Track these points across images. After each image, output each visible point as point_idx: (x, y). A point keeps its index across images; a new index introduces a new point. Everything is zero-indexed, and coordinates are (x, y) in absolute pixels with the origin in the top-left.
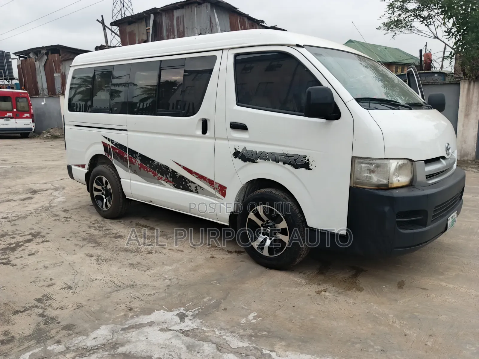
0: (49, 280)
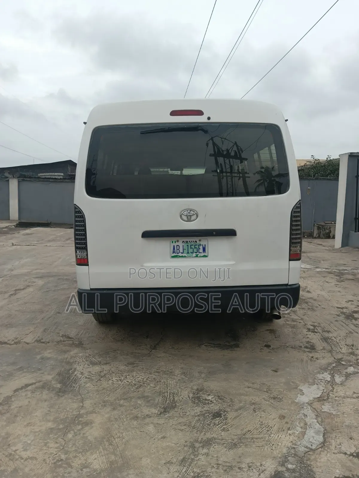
0: (338, 287)
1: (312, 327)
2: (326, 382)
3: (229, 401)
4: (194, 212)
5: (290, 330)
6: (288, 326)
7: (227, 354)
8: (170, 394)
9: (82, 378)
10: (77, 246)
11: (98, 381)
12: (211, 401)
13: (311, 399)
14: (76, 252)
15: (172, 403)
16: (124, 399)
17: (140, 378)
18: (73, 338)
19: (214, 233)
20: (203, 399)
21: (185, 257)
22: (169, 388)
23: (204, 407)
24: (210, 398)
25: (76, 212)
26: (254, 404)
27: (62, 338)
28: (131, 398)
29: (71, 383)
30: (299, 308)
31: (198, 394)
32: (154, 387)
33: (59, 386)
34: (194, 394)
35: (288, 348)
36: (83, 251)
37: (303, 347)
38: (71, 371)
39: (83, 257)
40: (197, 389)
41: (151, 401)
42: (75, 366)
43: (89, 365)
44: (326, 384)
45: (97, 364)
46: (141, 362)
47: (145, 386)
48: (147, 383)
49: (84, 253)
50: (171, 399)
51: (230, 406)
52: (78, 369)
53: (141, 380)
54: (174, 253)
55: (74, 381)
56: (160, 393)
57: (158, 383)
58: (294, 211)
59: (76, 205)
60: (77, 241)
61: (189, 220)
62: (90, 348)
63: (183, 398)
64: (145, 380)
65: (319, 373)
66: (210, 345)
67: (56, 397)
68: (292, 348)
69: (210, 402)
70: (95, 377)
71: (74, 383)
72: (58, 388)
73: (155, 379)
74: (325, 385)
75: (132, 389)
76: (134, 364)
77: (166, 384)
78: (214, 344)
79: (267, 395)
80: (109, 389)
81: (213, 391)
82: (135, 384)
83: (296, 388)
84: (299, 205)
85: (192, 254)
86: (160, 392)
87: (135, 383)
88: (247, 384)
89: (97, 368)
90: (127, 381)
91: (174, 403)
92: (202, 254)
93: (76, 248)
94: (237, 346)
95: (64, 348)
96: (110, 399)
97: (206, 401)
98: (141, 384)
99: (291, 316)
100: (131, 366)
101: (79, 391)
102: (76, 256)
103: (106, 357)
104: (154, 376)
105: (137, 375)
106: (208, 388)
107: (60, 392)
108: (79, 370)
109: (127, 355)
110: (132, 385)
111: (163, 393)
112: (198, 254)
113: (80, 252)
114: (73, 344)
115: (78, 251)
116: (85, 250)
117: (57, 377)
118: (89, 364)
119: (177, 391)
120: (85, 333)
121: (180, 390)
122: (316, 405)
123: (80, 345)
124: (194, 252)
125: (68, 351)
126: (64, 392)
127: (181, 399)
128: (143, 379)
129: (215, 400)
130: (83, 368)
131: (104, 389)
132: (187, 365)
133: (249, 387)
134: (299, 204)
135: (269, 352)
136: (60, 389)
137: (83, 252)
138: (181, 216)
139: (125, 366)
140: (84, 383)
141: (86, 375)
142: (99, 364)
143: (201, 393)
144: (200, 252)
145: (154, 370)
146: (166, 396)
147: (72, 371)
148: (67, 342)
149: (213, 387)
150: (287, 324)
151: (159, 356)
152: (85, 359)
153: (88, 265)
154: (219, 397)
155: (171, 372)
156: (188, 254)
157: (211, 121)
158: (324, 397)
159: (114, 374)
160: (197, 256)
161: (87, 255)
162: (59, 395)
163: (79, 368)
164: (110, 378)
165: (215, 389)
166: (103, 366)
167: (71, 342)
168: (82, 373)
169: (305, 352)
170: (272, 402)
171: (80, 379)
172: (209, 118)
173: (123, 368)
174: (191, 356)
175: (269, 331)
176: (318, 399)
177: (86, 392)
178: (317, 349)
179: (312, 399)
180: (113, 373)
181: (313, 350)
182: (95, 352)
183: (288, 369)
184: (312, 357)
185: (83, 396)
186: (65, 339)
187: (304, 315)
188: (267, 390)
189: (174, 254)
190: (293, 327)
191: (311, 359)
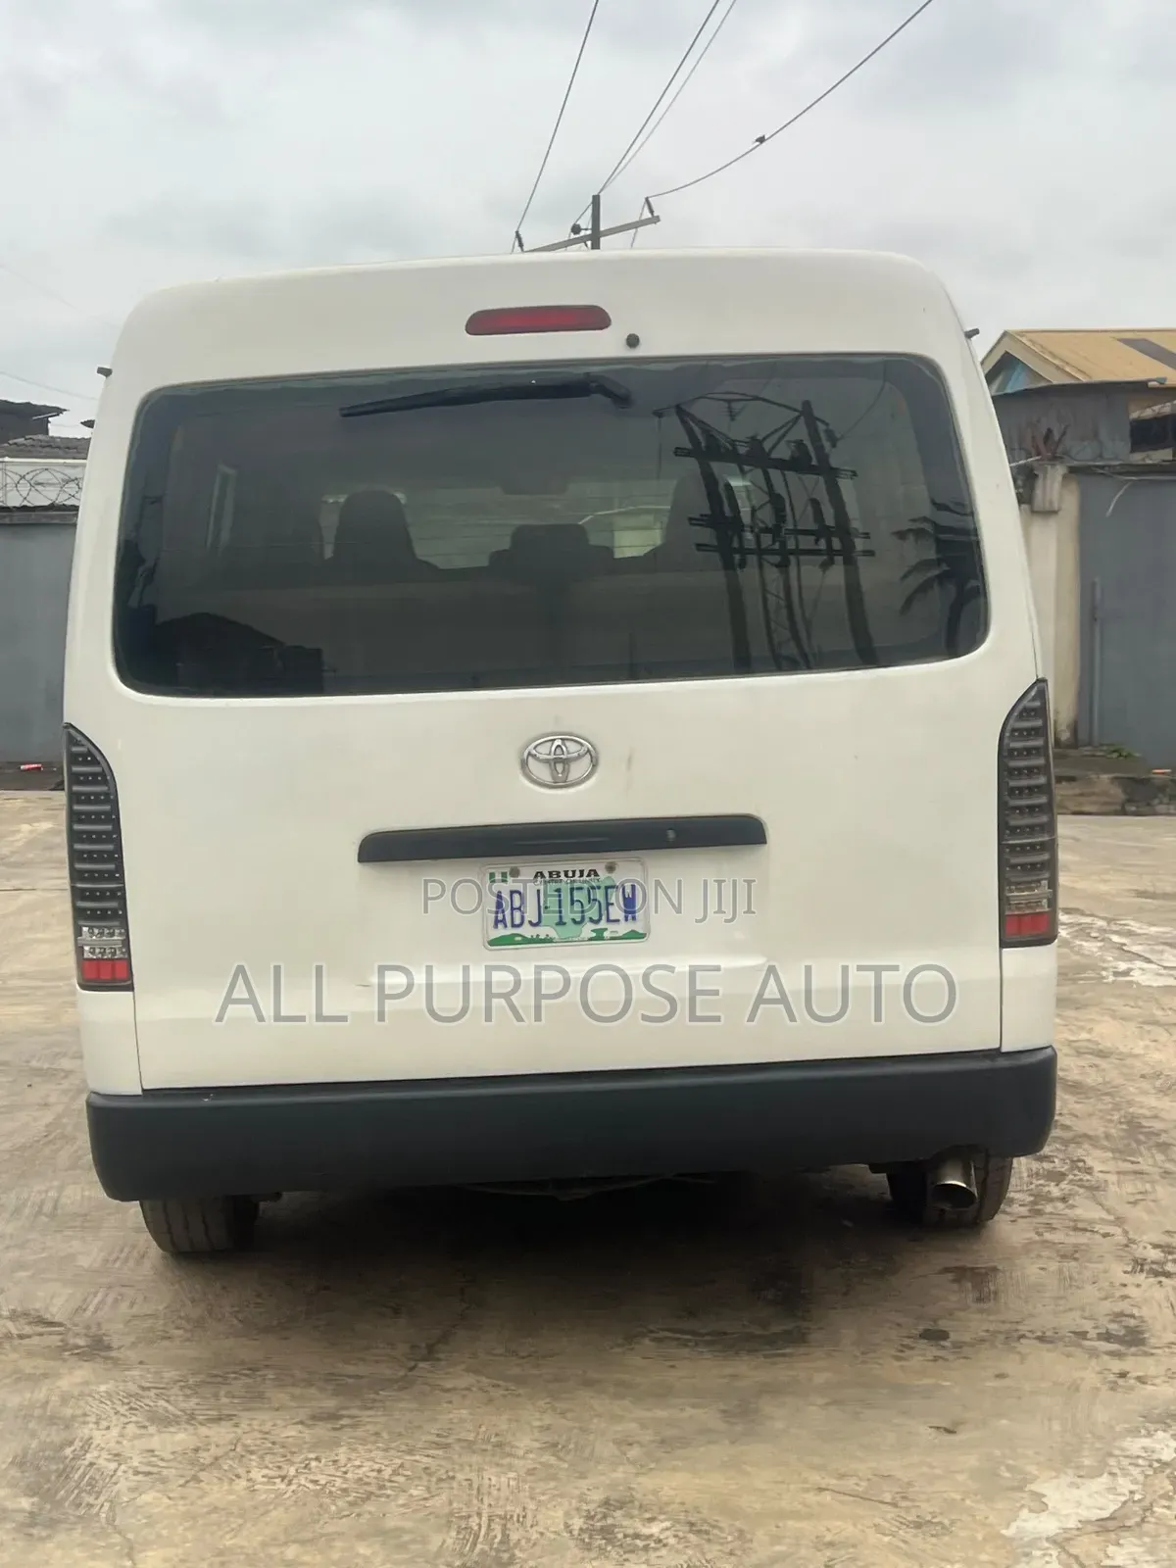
1: (1154, 1254)
2: (1150, 1466)
3: (730, 1538)
4: (582, 744)
5: (1053, 1266)
6: (1046, 1253)
7: (749, 1371)
8: (490, 1520)
9: (119, 1473)
10: (81, 904)
11: (187, 1482)
12: (660, 1541)
13: (1072, 1524)
14: (78, 932)
15: (498, 1551)
16: (303, 1542)
17: (364, 1469)
18: (60, 1324)
19: (671, 835)
20: (625, 1536)
21: (548, 940)
22: (486, 1501)
23: (626, 1560)
24: (654, 1529)
25: (74, 759)
26: (831, 1544)
27: (10, 1325)
28: (330, 1538)
29: (76, 1492)
30: (1118, 1173)
31: (605, 1517)
32: (425, 1499)
33: (25, 1503)
34: (592, 1518)
35: (1022, 1341)
36: (109, 928)
37: (1093, 1334)
38: (68, 1451)
39: (108, 951)
40: (606, 1503)
41: (413, 1547)
42: (85, 1431)
43: (145, 1427)
44: (1151, 1472)
45: (178, 1423)
46: (371, 1408)
47: (388, 1496)
48: (396, 1484)
49: (112, 935)
50: (495, 1537)
51: (731, 1553)
52: (98, 1442)
53: (368, 1477)
54: (500, 926)
55: (88, 1484)
56: (448, 1520)
57: (443, 1485)
58: (1014, 730)
59: (71, 725)
60: (79, 885)
61: (560, 783)
62: (141, 1363)
63: (542, 1534)
64: (387, 1473)
65: (1134, 1432)
66: (678, 1339)
67: (20, 1544)
68: (1042, 1339)
69: (653, 1545)
70: (173, 1471)
71: (89, 1493)
72: (22, 1511)
73: (428, 1471)
74: (1147, 1476)
75: (333, 1508)
76: (341, 1417)
77: (475, 1486)
78: (693, 1333)
79: (889, 1516)
80: (235, 1510)
81: (669, 1509)
82: (345, 1490)
83: (1020, 1489)
84: (1037, 704)
85: (576, 928)
86: (451, 1514)
87: (344, 1486)
88: (816, 1478)
89: (182, 1438)
90: (312, 1481)
91: (505, 1551)
92: (623, 928)
93: (79, 914)
94: (798, 1338)
95: (28, 1366)
96: (245, 1544)
97: (638, 1542)
98: (369, 1489)
99: (1073, 1207)
100: (329, 1426)
101: (111, 1521)
102: (79, 950)
103: (216, 1396)
104: (425, 1460)
105: (353, 1455)
106: (651, 1497)
107: (33, 1525)
108: (103, 1445)
109: (310, 1384)
110: (330, 1492)
111: (461, 1518)
112: (603, 924)
113: (96, 931)
114: (65, 1347)
115: (85, 929)
116: (116, 923)
117: (14, 1472)
118: (147, 1424)
119: (518, 1510)
120: (116, 1301)
121: (532, 1506)
122: (1085, 1546)
123: (97, 1348)
124: (587, 919)
125: (45, 1376)
126: (52, 1524)
127: (535, 1536)
128: (379, 1471)
129: (675, 1536)
130: (120, 1439)
131: (215, 1509)
132: (569, 1415)
133: (821, 1490)
134: (1034, 699)
135: (936, 1359)
136: (32, 1514)
137: (106, 931)
138: (524, 764)
139: (300, 1427)
140: (132, 1490)
141: (135, 1464)
142: (188, 1422)
143: (618, 1514)
144: (612, 918)
145: (424, 1438)
146: (476, 1528)
147: (72, 1448)
148: (36, 1340)
149: (672, 1493)
150: (1047, 1241)
151: (449, 1385)
152: (123, 1404)
153: (130, 988)
154: (692, 1524)
155: (500, 1445)
156: (559, 928)
157: (641, 352)
158: (1127, 1517)
159: (253, 1457)
160: (599, 936)
161: (126, 943)
162: (31, 1535)
163: (104, 1438)
164: (241, 1471)
165: (678, 1500)
166: (203, 1431)
167: (55, 1340)
168: (117, 1457)
169: (1098, 1356)
170: (908, 1537)
171: (112, 1476)
172: (633, 341)
173: (293, 1433)
174: (588, 1383)
175: (950, 1276)
176: (1101, 1526)
177: (144, 1521)
178: (1153, 1341)
179: (1073, 1526)
180: (252, 1453)
181: (1136, 1346)
182: (166, 1375)
183: (1004, 1422)
184: (1123, 1375)
185: (130, 1536)
186: (28, 1330)
187: (1135, 1203)
188: (894, 1498)
189: (501, 932)
190: (1071, 1254)
191: (1116, 1382)
